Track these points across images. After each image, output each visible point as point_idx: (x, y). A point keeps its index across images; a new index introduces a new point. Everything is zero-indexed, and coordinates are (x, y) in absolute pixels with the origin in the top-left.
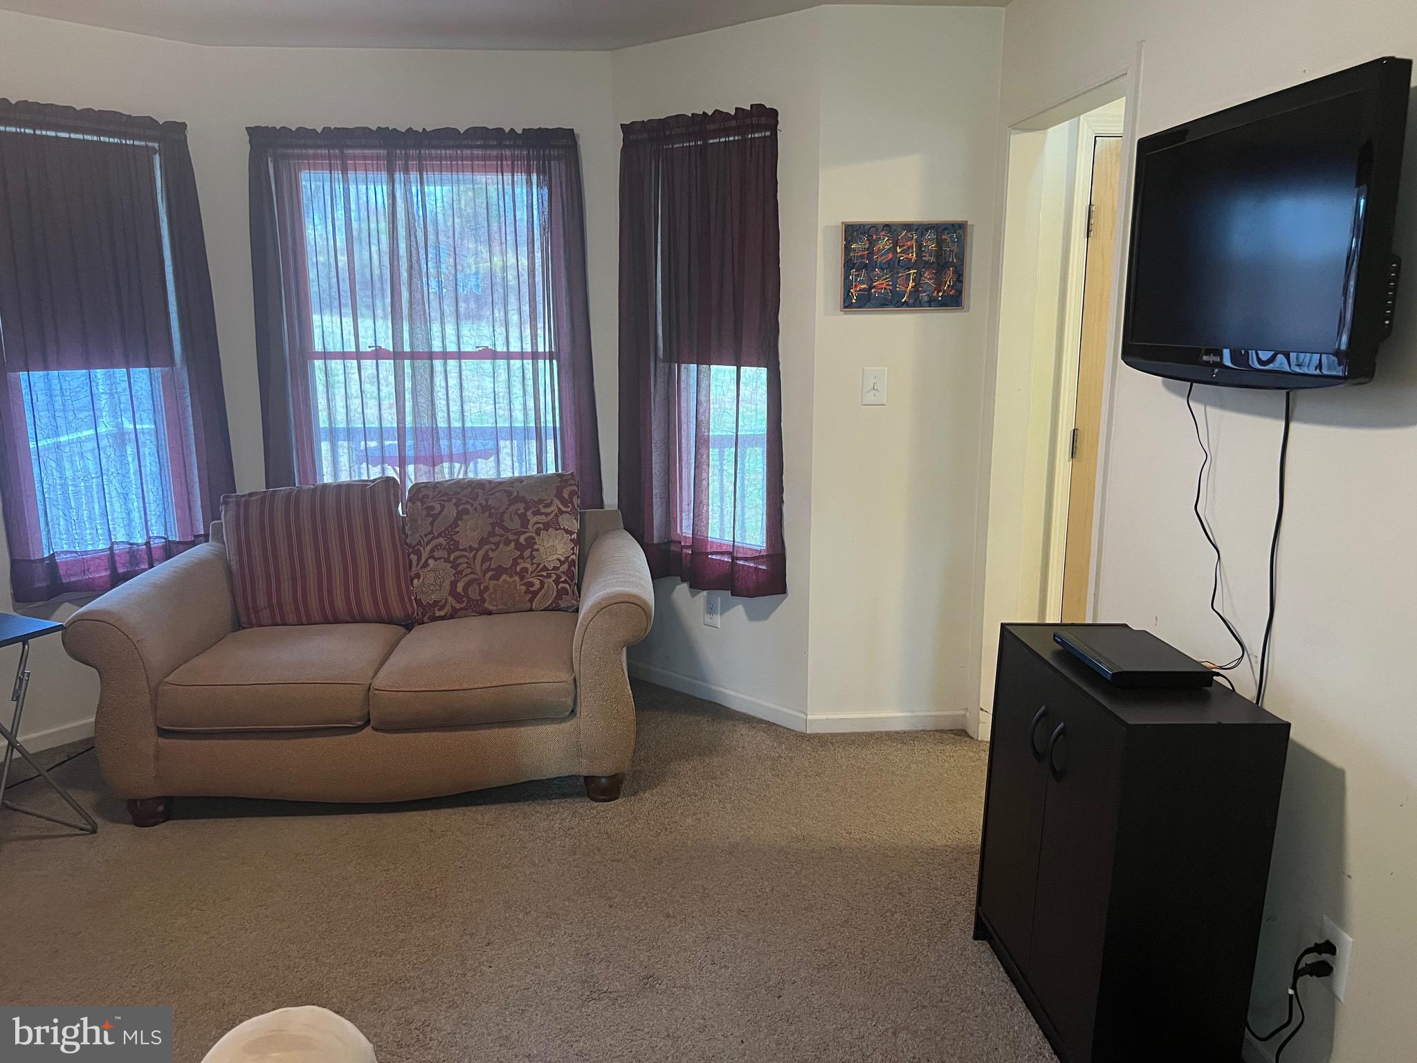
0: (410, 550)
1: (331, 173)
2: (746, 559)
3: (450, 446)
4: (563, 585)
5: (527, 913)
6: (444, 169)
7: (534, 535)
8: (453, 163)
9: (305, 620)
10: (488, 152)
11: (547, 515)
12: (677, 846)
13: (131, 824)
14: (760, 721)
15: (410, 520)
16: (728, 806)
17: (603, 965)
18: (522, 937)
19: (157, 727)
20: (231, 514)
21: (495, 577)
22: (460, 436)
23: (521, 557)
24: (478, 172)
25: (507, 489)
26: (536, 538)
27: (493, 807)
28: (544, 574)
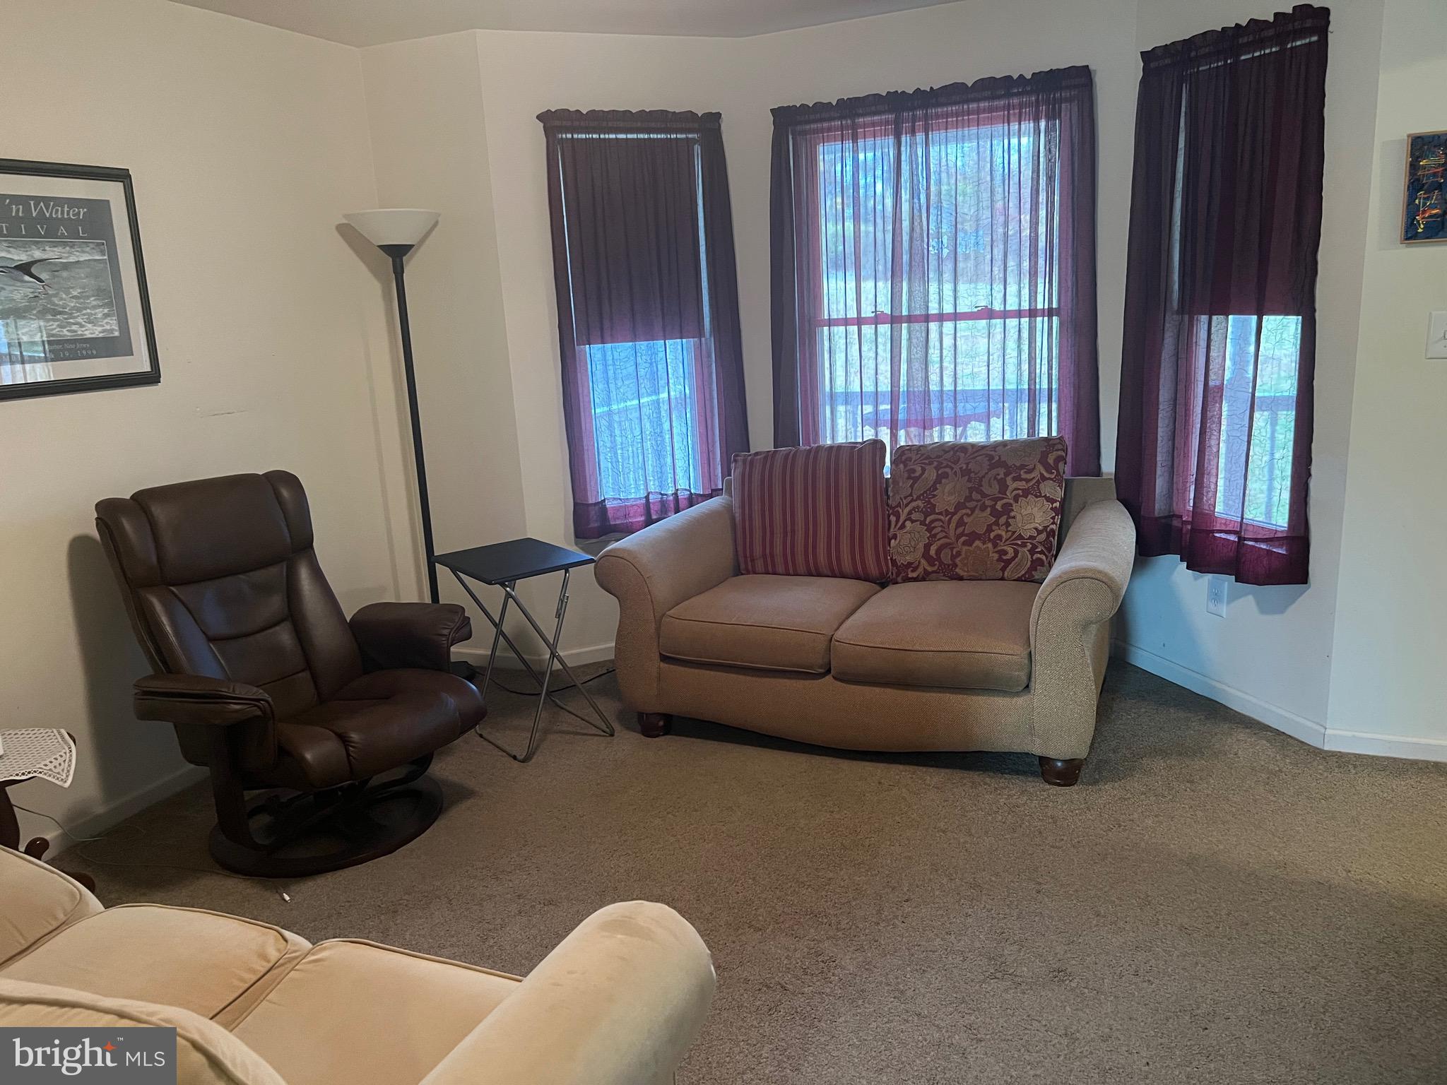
0: (891, 512)
1: (842, 143)
2: (1256, 540)
3: (941, 410)
4: (1039, 555)
5: (952, 879)
6: (949, 127)
7: (1012, 501)
8: (959, 118)
9: (791, 571)
10: (996, 103)
11: (1027, 481)
12: (1128, 845)
13: (638, 733)
14: (1267, 728)
15: (893, 482)
16: (1199, 814)
17: (1016, 947)
18: (941, 901)
19: (660, 653)
20: (739, 470)
21: (968, 543)
22: (952, 399)
23: (996, 523)
24: (984, 125)
25: (989, 452)
26: (1014, 505)
27: (943, 770)
28: (1019, 542)
